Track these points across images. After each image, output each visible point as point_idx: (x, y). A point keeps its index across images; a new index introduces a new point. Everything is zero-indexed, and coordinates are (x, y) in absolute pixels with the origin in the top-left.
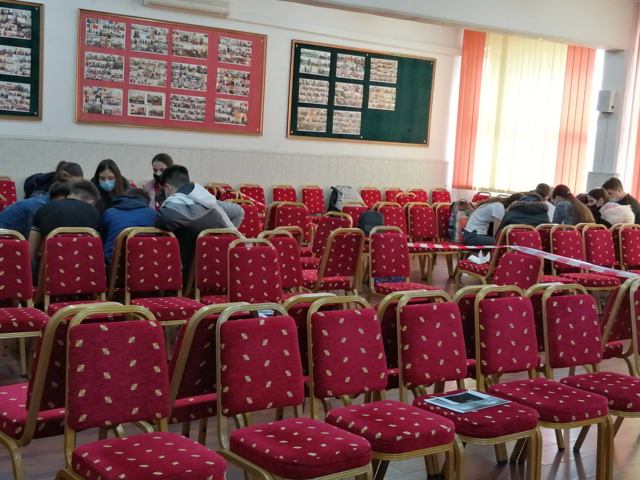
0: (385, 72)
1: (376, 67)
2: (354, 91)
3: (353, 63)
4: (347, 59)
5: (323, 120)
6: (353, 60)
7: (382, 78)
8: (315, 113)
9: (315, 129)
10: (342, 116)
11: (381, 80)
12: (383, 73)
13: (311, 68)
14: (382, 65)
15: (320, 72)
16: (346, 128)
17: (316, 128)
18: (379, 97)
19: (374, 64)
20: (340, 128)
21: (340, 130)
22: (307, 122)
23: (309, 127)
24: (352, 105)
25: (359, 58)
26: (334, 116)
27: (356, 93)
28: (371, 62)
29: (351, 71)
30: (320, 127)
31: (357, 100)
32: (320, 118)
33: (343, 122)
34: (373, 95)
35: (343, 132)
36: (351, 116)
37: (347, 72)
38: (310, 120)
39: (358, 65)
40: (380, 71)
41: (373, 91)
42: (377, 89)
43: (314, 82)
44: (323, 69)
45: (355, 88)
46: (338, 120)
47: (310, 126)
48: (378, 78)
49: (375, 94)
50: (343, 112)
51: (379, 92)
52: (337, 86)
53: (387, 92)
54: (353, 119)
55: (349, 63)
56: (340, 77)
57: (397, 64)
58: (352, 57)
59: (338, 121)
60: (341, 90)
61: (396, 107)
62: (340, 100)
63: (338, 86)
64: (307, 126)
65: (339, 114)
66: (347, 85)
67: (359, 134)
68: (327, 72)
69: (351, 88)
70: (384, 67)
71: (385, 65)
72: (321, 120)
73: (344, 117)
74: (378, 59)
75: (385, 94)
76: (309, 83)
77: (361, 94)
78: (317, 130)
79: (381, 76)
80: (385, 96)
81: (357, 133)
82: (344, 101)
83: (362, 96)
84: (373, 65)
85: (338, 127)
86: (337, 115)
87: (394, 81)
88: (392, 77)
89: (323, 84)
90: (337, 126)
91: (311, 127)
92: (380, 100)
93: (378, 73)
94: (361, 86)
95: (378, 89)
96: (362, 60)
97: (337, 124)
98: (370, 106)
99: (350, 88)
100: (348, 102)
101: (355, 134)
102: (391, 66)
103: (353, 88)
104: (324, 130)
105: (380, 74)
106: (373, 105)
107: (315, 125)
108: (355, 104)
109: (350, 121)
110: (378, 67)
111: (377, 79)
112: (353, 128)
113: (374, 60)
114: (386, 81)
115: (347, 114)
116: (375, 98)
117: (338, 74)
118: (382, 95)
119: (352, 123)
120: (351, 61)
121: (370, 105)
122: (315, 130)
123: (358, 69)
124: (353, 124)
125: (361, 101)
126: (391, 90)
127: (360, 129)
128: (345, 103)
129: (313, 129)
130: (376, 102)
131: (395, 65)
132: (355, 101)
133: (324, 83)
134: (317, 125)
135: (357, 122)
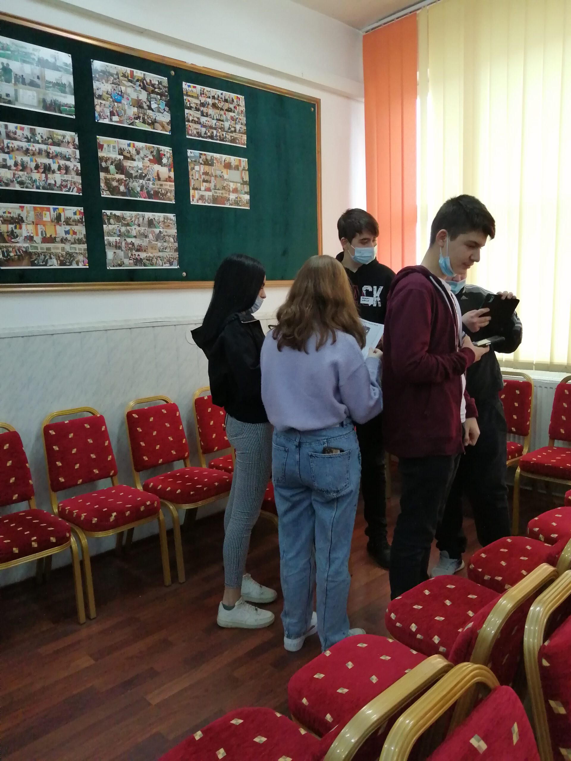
0: (219, 120)
1: (197, 104)
2: (150, 160)
3: (139, 88)
4: (121, 78)
5: (77, 237)
6: (138, 80)
7: (215, 132)
8: (47, 217)
9: (54, 261)
10: (128, 225)
11: (212, 137)
12: (214, 121)
13: (16, 91)
14: (210, 101)
15: (44, 104)
16: (143, 255)
17: (58, 258)
18: (213, 178)
19: (192, 97)
20: (126, 256)
21: (126, 261)
22: (26, 245)
23: (34, 257)
24: (150, 196)
25: (153, 78)
26: (104, 226)
27: (157, 167)
28: (185, 92)
29: (135, 110)
30: (71, 256)
31: (161, 185)
32: (67, 232)
33: (133, 240)
34: (199, 171)
35: (136, 265)
36: (151, 223)
37: (125, 111)
38: (35, 238)
39: (152, 95)
40: (207, 116)
41: (196, 162)
42: (207, 159)
43: (33, 132)
44: (55, 98)
45: (152, 152)
46: (119, 236)
47: (39, 255)
48: (206, 133)
49: (202, 171)
50: (127, 214)
51: (212, 165)
52: (102, 147)
53: (228, 166)
54: (157, 231)
55: (126, 86)
56: (106, 121)
57: (244, 103)
58: (132, 72)
59: (118, 239)
60: (114, 155)
61: (252, 201)
62: (115, 184)
63: (105, 146)
64: (27, 253)
65: (118, 219)
66: (129, 145)
67: (176, 267)
68: (66, 105)
69: (142, 154)
70: (214, 106)
71: (217, 101)
72: (69, 237)
73: (133, 227)
74: (199, 87)
75: (225, 171)
76: (15, 133)
77: (170, 171)
78: (60, 266)
79: (211, 127)
80: (226, 177)
81: (171, 264)
82: (126, 186)
83: (172, 174)
84: (190, 98)
85: (121, 253)
86: (112, 221)
87: (242, 141)
88: (235, 131)
89: (60, 138)
90: (118, 251)
91: (42, 257)
92: (215, 186)
93: (203, 119)
94: (167, 150)
95: (209, 158)
96: (160, 83)
97: (118, 246)
98: (195, 200)
99: (138, 153)
100: (139, 189)
101: (167, 266)
102: (232, 106)
103: (148, 152)
104: (82, 264)
105: (210, 124)
106: (202, 198)
107: (52, 251)
108: (156, 194)
109: (151, 236)
110: (203, 105)
111: (203, 134)
112: (161, 254)
113: (189, 86)
114: (223, 140)
115: (141, 219)
116: (204, 181)
117: (99, 115)
118: (218, 173)
119: (157, 240)
120: (130, 84)
121: (193, 196)
122: (54, 264)
123: (154, 106)
124: (159, 244)
125: (170, 186)
126: (237, 163)
127: (176, 255)
128: (130, 191)
129: (50, 263)
130: (208, 189)
131: (239, 105)
132: (156, 187)
133: (64, 137)
134: (60, 251)
135: (167, 238)
